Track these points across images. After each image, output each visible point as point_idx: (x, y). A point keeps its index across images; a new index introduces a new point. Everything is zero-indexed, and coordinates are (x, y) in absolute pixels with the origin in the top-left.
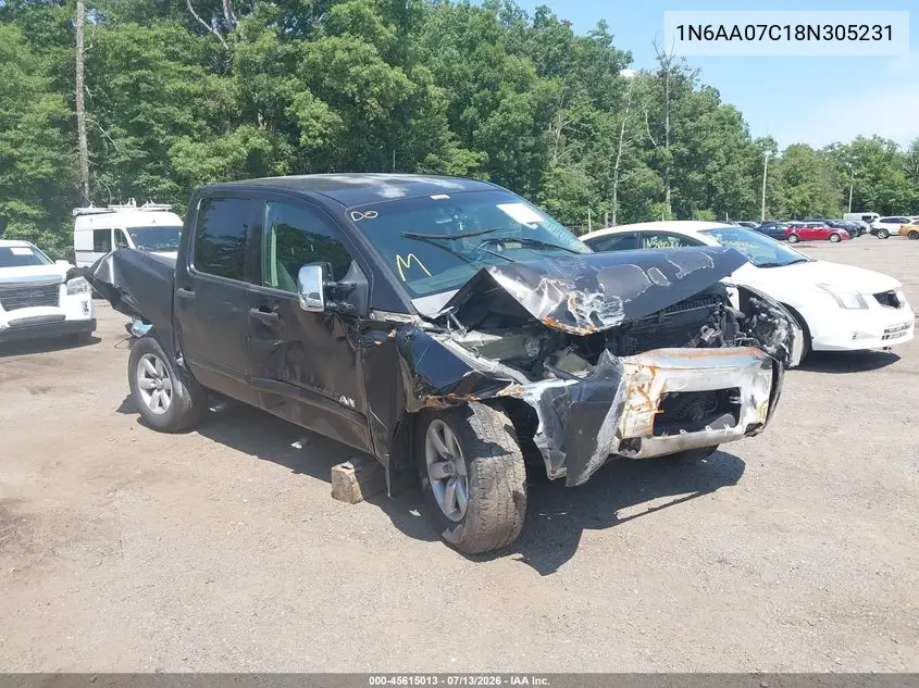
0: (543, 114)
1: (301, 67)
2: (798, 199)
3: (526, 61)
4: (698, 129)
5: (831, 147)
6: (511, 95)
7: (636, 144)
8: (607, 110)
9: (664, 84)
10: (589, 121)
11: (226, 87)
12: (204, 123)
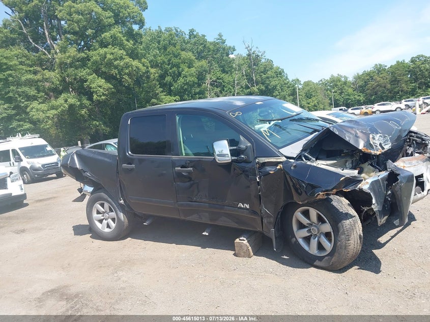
0: (201, 77)
1: (90, 64)
2: (313, 104)
3: (190, 54)
4: (268, 78)
5: (321, 81)
6: (186, 69)
7: (242, 87)
8: (227, 73)
9: (250, 59)
10: (220, 79)
11: (54, 76)
12: (43, 94)
